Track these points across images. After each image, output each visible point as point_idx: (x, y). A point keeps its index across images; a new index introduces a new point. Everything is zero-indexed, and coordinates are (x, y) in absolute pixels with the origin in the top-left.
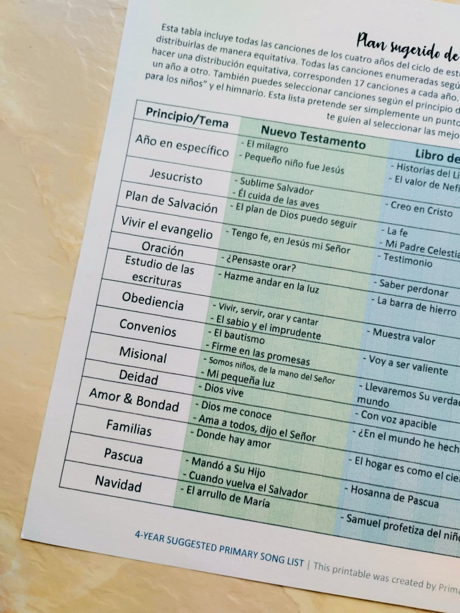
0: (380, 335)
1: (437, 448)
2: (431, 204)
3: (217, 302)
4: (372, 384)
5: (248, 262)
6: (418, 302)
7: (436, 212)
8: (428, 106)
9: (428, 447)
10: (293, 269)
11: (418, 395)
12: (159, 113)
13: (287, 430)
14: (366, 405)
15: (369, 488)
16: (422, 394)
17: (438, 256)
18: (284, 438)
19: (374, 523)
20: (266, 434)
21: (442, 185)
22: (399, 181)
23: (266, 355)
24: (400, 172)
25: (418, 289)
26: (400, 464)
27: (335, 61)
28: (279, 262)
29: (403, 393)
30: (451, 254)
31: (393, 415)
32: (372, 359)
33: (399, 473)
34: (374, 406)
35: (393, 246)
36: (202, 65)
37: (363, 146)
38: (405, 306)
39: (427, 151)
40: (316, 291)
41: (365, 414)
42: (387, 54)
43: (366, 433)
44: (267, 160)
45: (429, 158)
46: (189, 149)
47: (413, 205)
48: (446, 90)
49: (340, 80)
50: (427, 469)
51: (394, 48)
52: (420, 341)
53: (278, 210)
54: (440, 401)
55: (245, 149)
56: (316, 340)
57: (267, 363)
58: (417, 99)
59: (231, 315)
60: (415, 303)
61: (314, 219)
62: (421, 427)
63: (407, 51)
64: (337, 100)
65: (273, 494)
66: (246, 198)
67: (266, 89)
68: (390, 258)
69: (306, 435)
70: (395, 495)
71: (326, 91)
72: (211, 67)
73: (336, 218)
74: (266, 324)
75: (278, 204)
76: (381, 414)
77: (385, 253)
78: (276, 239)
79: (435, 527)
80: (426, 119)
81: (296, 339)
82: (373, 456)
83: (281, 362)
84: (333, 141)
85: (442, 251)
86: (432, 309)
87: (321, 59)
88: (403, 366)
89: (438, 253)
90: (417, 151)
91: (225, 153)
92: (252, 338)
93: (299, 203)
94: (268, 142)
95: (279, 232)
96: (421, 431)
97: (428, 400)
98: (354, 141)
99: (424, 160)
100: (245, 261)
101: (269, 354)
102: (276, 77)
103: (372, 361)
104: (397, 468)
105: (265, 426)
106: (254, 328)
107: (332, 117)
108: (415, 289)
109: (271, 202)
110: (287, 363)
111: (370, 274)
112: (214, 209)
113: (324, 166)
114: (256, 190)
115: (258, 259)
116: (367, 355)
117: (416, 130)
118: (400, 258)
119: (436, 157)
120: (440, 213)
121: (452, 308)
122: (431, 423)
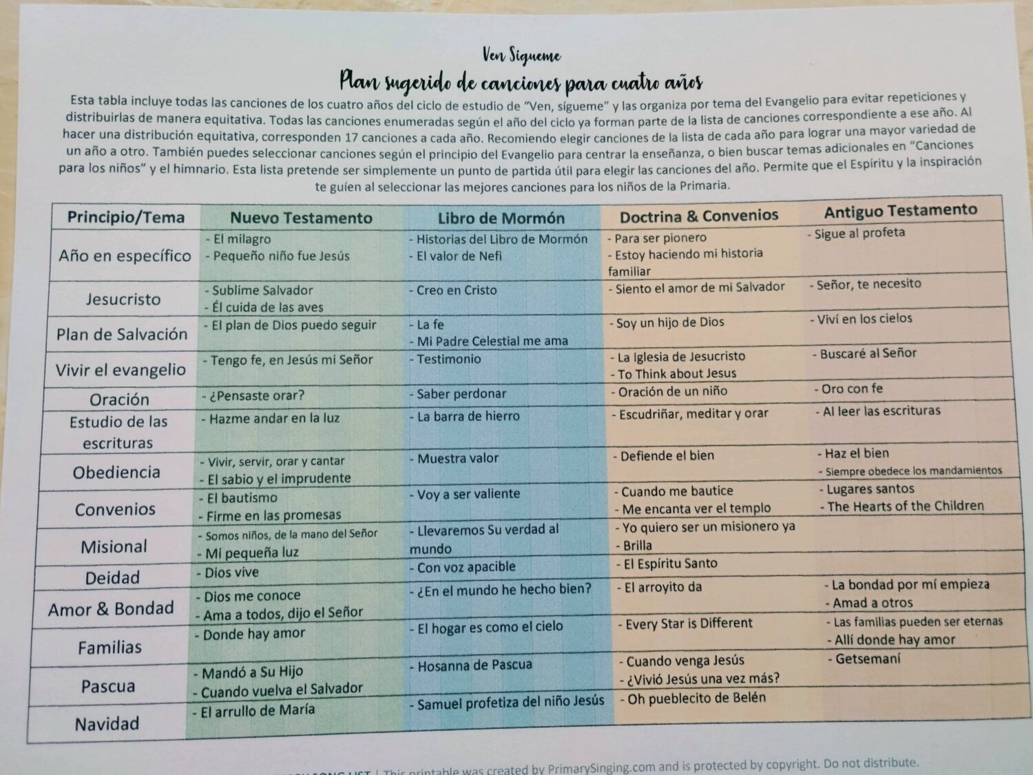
0: (428, 462)
1: (520, 592)
2: (468, 281)
3: (205, 457)
4: (425, 527)
5: (240, 397)
6: (471, 411)
7: (476, 291)
8: (445, 155)
9: (508, 594)
10: (301, 396)
11: (486, 530)
12: (86, 216)
13: (323, 608)
14: (422, 555)
15: (440, 661)
16: (491, 527)
17: (487, 347)
18: (321, 619)
19: (454, 705)
20: (296, 619)
21: (477, 255)
22: (423, 258)
23: (281, 516)
24: (423, 246)
25: (468, 393)
26: (476, 622)
27: (315, 113)
28: (280, 391)
29: (468, 531)
31: (458, 562)
32: (421, 494)
33: (476, 635)
34: (433, 555)
35: (428, 343)
36: (135, 143)
37: (369, 219)
38: (455, 419)
39: (452, 213)
40: (336, 419)
41: (423, 568)
42: (382, 94)
43: (426, 591)
44: (245, 257)
45: (457, 223)
46: (136, 258)
47: (445, 286)
48: (465, 131)
49: (325, 138)
50: (511, 622)
51: (390, 84)
52: (480, 460)
53: (270, 321)
54: (515, 532)
55: (213, 247)
56: (345, 484)
57: (285, 526)
58: (430, 147)
59: (227, 472)
60: (466, 412)
61: (318, 325)
62: (497, 570)
63: (407, 85)
64: (326, 163)
65: (317, 695)
66: (224, 312)
67: (228, 162)
68: (426, 360)
69: (350, 609)
70: (476, 663)
71: (309, 155)
72: (148, 144)
73: (347, 320)
74: (276, 475)
75: (268, 313)
76: (442, 563)
77: (418, 355)
78: (272, 361)
79: (532, 693)
80: (445, 172)
81: (319, 487)
82: (441, 619)
83: (303, 521)
84: (329, 219)
85: (490, 340)
86: (489, 416)
87: (296, 113)
88: (462, 497)
89: (486, 343)
90: (440, 214)
91: (187, 257)
92: (260, 497)
93: (296, 308)
94: (242, 232)
95: (275, 351)
96: (497, 574)
97: (500, 533)
98: (356, 215)
99: (450, 226)
100: (235, 396)
101: (285, 514)
102: (240, 145)
103: (421, 498)
104: (472, 628)
105: (294, 609)
106: (260, 483)
107: (323, 187)
108: (463, 395)
109: (259, 312)
110: (312, 520)
111: (403, 385)
112: (183, 335)
113: (322, 253)
114: (235, 300)
115: (252, 391)
116: (414, 490)
117: (434, 188)
118: (439, 357)
119: (465, 220)
120: (480, 292)
121: (513, 411)
122: (507, 562)
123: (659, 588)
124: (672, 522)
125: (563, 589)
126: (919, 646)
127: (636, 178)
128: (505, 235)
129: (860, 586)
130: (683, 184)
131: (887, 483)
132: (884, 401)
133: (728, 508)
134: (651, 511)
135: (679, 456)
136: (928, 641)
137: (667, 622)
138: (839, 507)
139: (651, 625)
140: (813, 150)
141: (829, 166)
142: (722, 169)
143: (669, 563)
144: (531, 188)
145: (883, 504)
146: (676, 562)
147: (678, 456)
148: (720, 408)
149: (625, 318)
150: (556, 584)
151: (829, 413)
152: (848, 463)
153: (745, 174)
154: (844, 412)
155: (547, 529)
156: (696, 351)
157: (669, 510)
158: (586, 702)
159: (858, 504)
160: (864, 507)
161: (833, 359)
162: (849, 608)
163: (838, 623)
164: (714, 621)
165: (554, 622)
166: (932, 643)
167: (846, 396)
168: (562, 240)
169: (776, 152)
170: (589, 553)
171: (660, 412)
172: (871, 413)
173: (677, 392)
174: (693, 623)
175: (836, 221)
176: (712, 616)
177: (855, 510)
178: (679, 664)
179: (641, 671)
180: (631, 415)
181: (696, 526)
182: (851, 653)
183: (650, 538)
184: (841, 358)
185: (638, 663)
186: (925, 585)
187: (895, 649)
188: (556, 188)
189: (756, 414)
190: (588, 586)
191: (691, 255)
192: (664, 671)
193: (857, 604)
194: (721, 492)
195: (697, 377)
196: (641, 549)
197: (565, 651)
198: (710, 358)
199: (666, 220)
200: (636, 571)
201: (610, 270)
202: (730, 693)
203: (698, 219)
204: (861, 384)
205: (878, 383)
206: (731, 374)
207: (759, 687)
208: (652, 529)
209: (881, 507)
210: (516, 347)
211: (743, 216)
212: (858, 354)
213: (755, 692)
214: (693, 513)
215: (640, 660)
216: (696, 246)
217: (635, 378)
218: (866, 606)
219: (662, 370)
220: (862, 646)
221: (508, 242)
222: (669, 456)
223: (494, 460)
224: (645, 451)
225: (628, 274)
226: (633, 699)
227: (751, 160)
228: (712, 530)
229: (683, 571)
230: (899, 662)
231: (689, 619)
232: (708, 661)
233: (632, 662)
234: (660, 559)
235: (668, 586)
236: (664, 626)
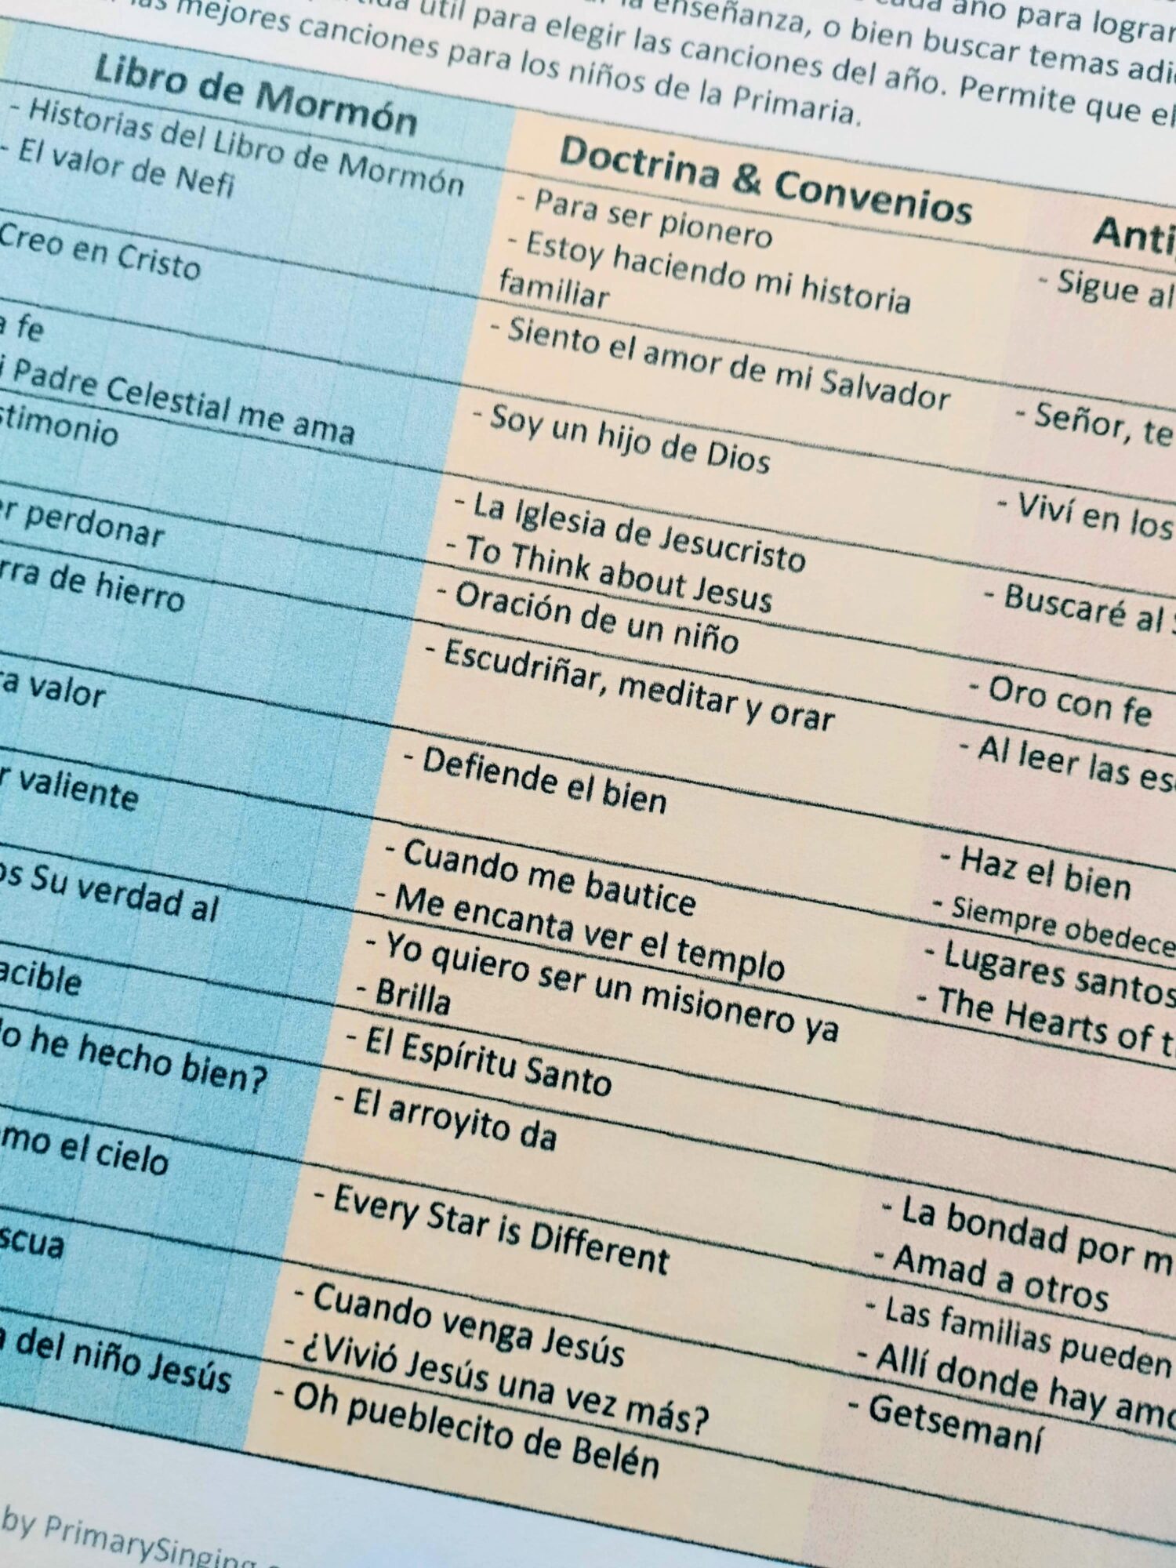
1: (78, 1053)
2: (132, 234)
6: (60, 562)
7: (147, 262)
9: (44, 1051)
11: (28, 876)
16: (42, 872)
17: (140, 409)
21: (172, 174)
22: (33, 155)
24: (40, 128)
25: (65, 516)
30: (184, 403)
38: (14, 575)
39: (134, 60)
45: (139, 85)
47: (71, 236)
50: (35, 1125)
52: (55, 693)
54: (103, 897)
60: (48, 564)
62: (30, 983)
79: (45, 1321)
85: (153, 392)
86: (105, 587)
89: (143, 399)
90: (104, 57)
96: (28, 995)
97: (62, 891)
99: (122, 90)
108: (51, 519)
118: (11, 411)
119: (161, 81)
120: (158, 265)
121: (170, 585)
122: (62, 969)
123: (442, 1119)
124: (516, 953)
125: (191, 1070)
126: (1099, 1420)
127: (624, 58)
128: (254, 136)
129: (976, 1225)
130: (741, 94)
131: (1110, 970)
132: (1148, 751)
133: (672, 949)
134: (470, 916)
135: (574, 787)
136: (1126, 1410)
137: (444, 1212)
138: (966, 1005)
139: (400, 1210)
140: (1098, 67)
141: (1128, 112)
142: (849, 71)
143: (486, 1060)
144: (349, 34)
145: (1087, 1022)
146: (503, 1061)
147: (571, 788)
148: (711, 685)
149: (513, 406)
150: (177, 1053)
151: (994, 752)
152: (1018, 895)
153: (908, 96)
154: (1034, 759)
155: (187, 906)
156: (680, 527)
157: (518, 922)
158: (182, 1377)
159: (1018, 1008)
160: (1032, 1019)
161: (1036, 613)
162: (935, 1280)
163: (896, 1313)
164: (568, 1236)
165: (148, 1149)
166: (1137, 1419)
167: (1049, 717)
168: (397, 177)
169: (1001, 53)
170: (282, 990)
171: (553, 663)
172: (1104, 773)
173: (607, 622)
174: (511, 1231)
175: (1121, 254)
176: (566, 1223)
177: (1008, 1022)
178: (449, 1330)
179: (340, 1325)
180: (475, 656)
181: (579, 977)
182: (912, 1400)
183: (448, 983)
184: (1059, 614)
185: (344, 1305)
186: (1153, 1259)
187: (1033, 1413)
188: (413, 46)
189: (801, 717)
190: (260, 1074)
191: (724, 275)
192: (407, 1341)
193: (958, 1273)
194: (663, 902)
195: (669, 592)
196: (420, 1008)
197: (157, 1231)
198: (714, 549)
199: (679, 176)
200: (391, 1063)
201: (505, 276)
202: (567, 1435)
203: (761, 187)
204: (1095, 693)
205: (1143, 700)
206: (759, 603)
207: (647, 1436)
208: (460, 962)
209: (1078, 1028)
210: (218, 423)
211: (877, 201)
212: (1105, 614)
213: (635, 1448)
214: (578, 941)
215: (351, 1297)
216: (744, 258)
217: (506, 564)
218: (981, 1283)
219: (581, 557)
220: (946, 1387)
221: (257, 156)
222: (549, 782)
223: (91, 701)
224: (491, 756)
225: (550, 296)
226: (306, 1396)
227: (932, 63)
228: (617, 996)
229: (518, 1088)
230: (1037, 1451)
231: (505, 1217)
232: (529, 1339)
233: (327, 1297)
234: (463, 1043)
235: (468, 1118)
236: (435, 1221)
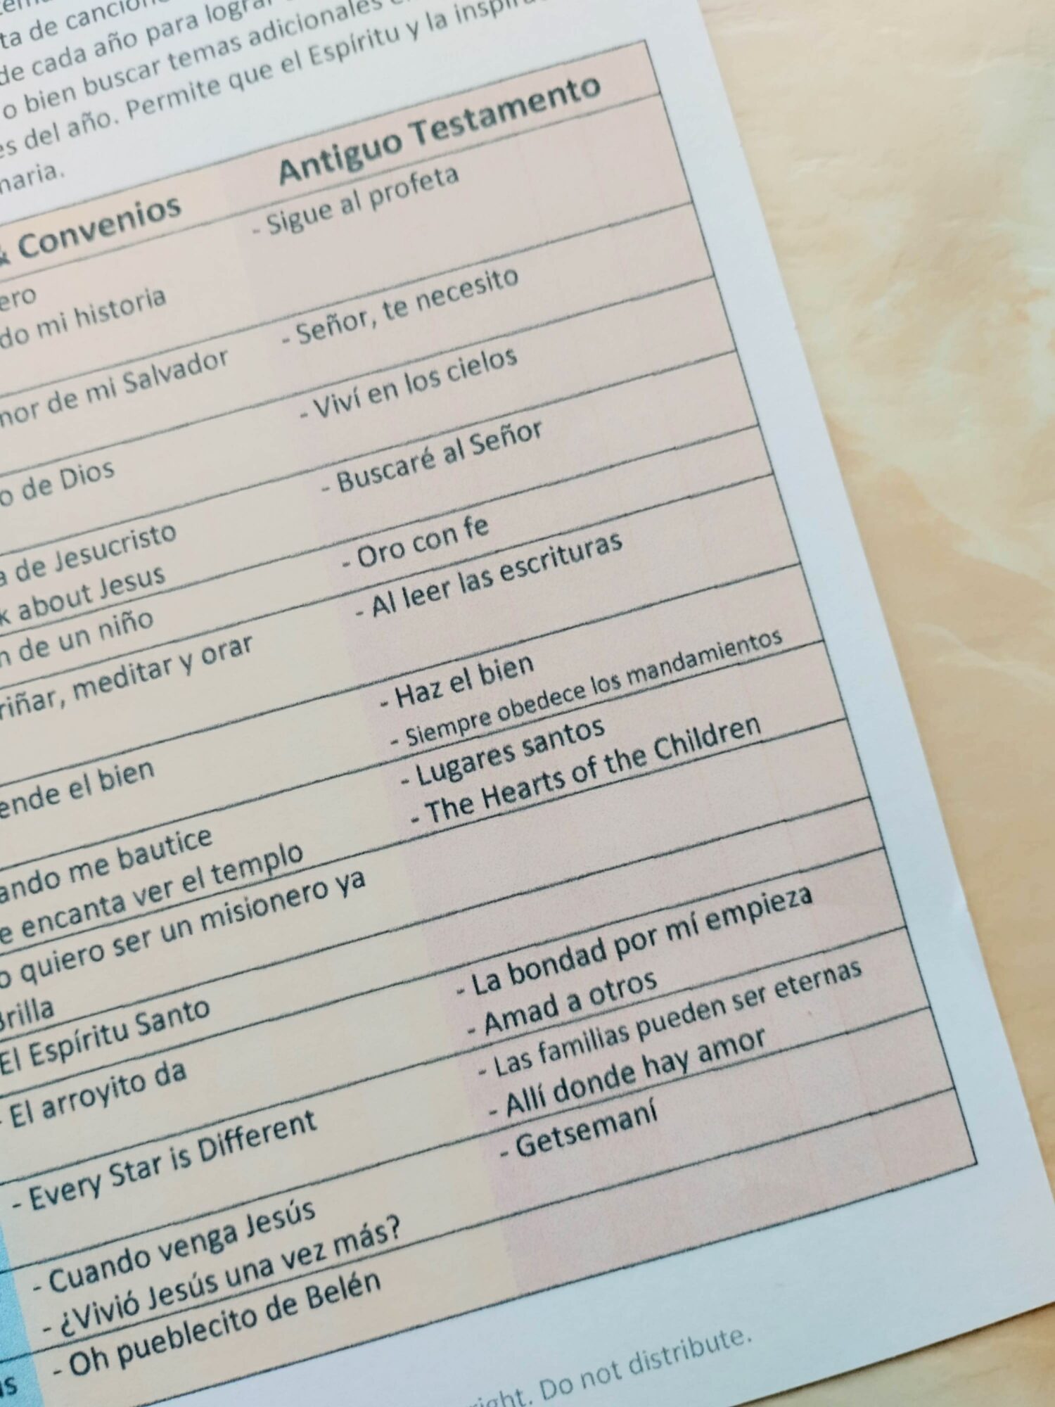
123: (87, 1098)
124: (86, 941)
126: (689, 1071)
129: (533, 971)
131: (544, 729)
132: (497, 552)
133: (208, 877)
134: (37, 929)
135: (73, 790)
136: (707, 1054)
137: (121, 1169)
138: (450, 809)
139: (86, 1186)
140: (224, 48)
141: (262, 72)
142: (38, 138)
143: (101, 1036)
145: (545, 777)
146: (115, 1029)
147: (71, 791)
148: (145, 659)
151: (385, 607)
152: (451, 707)
153: (92, 136)
154: (414, 599)
156: (66, 547)
157: (77, 917)
159: (489, 791)
160: (504, 794)
161: (367, 487)
162: (522, 1028)
163: (504, 1067)
164: (228, 1138)
166: (718, 1056)
167: (413, 561)
169: (146, 71)
171: (13, 701)
172: (472, 584)
173: (41, 649)
174: (181, 1156)
175: (305, 184)
176: (222, 1128)
177: (487, 806)
178: (168, 1258)
179: (80, 1298)
181: (145, 935)
182: (545, 1128)
183: (44, 990)
184: (384, 479)
185: (76, 1280)
186: (673, 930)
187: (639, 1091)
189: (227, 651)
191: (11, 338)
192: (138, 1283)
193: (537, 1014)
194: (185, 844)
195: (79, 602)
196: (30, 1021)
198: (100, 553)
200: (27, 1075)
202: (296, 1291)
203: (9, 257)
204: (438, 526)
205: (476, 515)
206: (154, 578)
207: (360, 1260)
208: (45, 969)
209: (541, 784)
211: (103, 227)
212: (418, 463)
213: (354, 1274)
214: (132, 907)
215: (79, 1272)
216: (20, 317)
218: (556, 1012)
220: (567, 1104)
222: (52, 795)
226: (80, 1364)
227: (97, 103)
228: (181, 935)
229: (137, 1044)
230: (655, 1118)
231: (172, 1149)
232: (234, 1233)
233: (61, 1280)
234: (77, 1032)
235: (107, 1088)
236: (118, 1180)
